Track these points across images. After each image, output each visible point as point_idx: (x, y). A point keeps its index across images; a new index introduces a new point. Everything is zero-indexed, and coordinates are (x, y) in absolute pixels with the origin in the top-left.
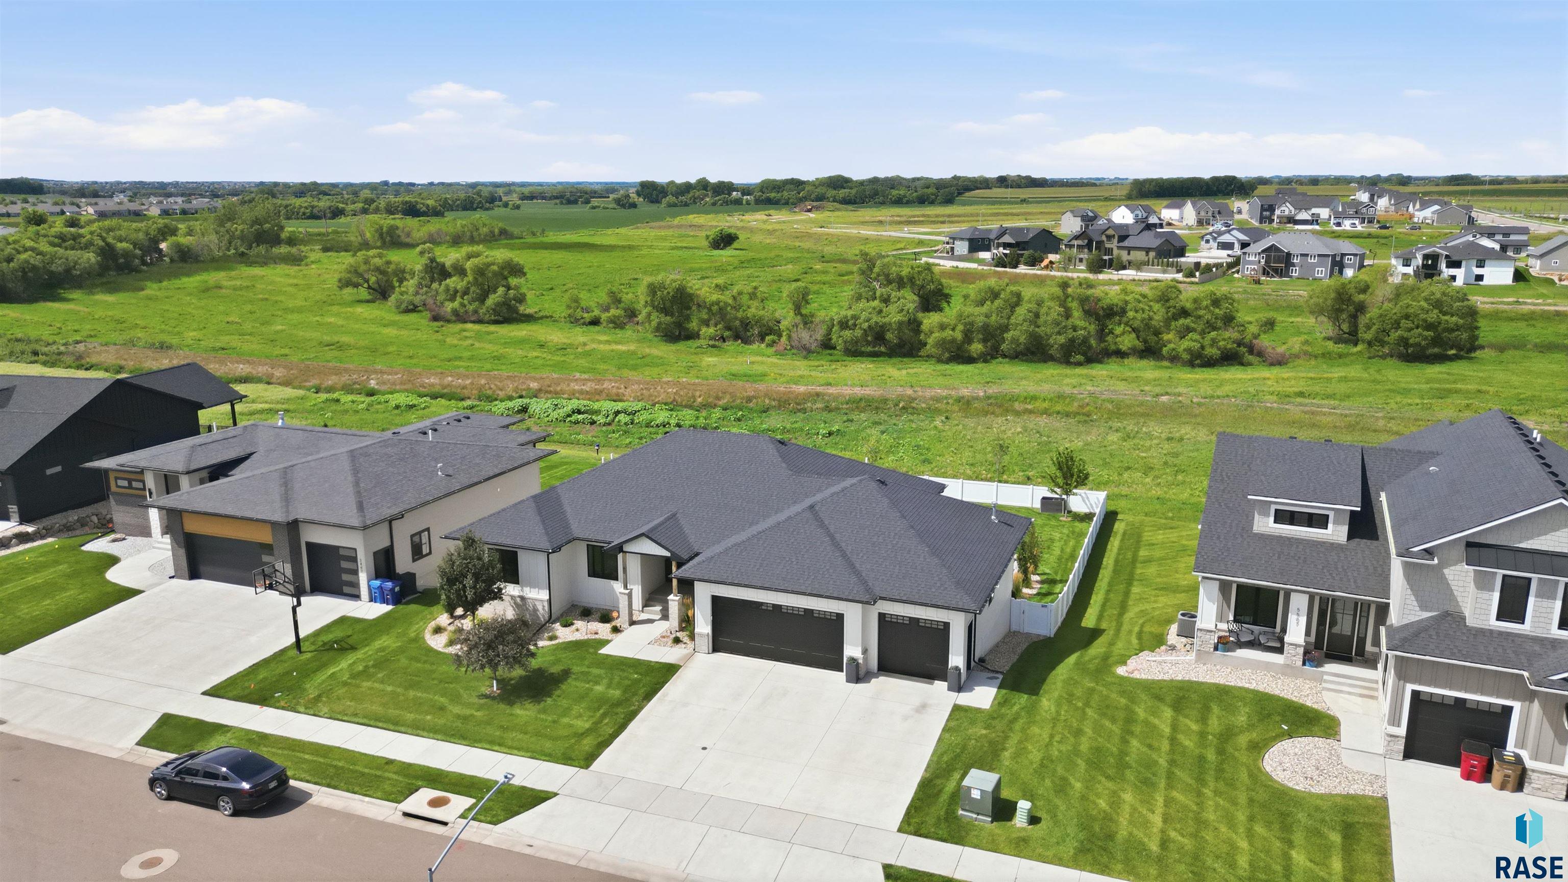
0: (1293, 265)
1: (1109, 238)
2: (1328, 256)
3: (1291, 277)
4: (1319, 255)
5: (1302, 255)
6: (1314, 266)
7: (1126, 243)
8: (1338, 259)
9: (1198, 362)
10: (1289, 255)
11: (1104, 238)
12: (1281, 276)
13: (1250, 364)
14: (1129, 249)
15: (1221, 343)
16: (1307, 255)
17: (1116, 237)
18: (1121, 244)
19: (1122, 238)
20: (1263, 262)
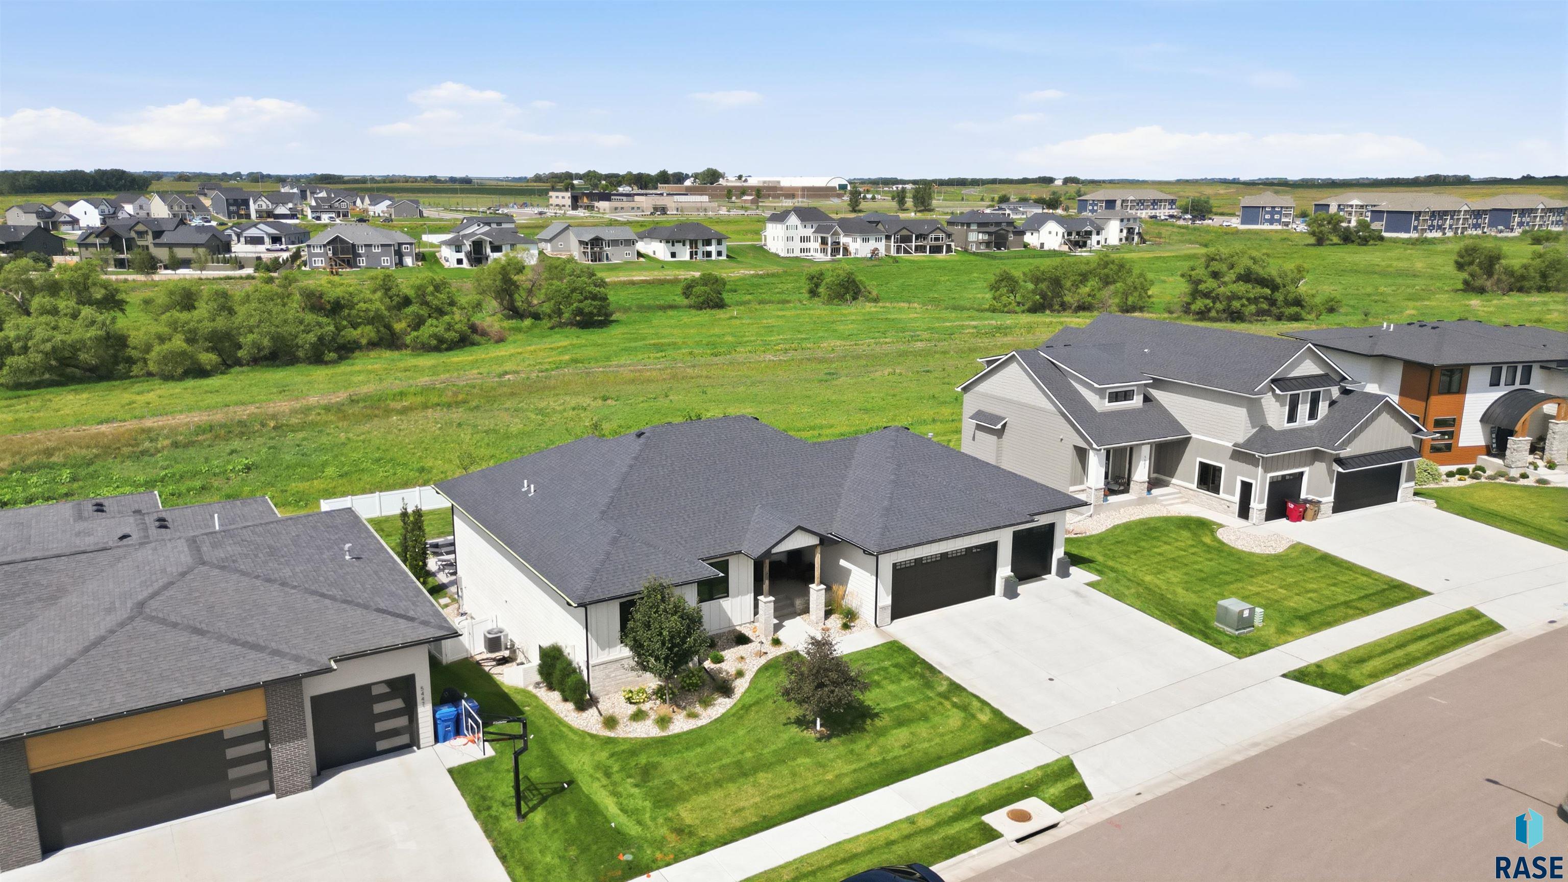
0: (360, 255)
1: (141, 234)
2: (390, 245)
3: (359, 267)
4: (382, 245)
5: (366, 245)
6: (378, 256)
7: (164, 239)
8: (396, 248)
9: (444, 346)
10: (353, 245)
11: (133, 234)
12: (351, 267)
13: (478, 344)
14: (170, 246)
15: (457, 327)
16: (370, 246)
17: (150, 233)
18: (157, 241)
19: (158, 234)
20: (330, 253)
